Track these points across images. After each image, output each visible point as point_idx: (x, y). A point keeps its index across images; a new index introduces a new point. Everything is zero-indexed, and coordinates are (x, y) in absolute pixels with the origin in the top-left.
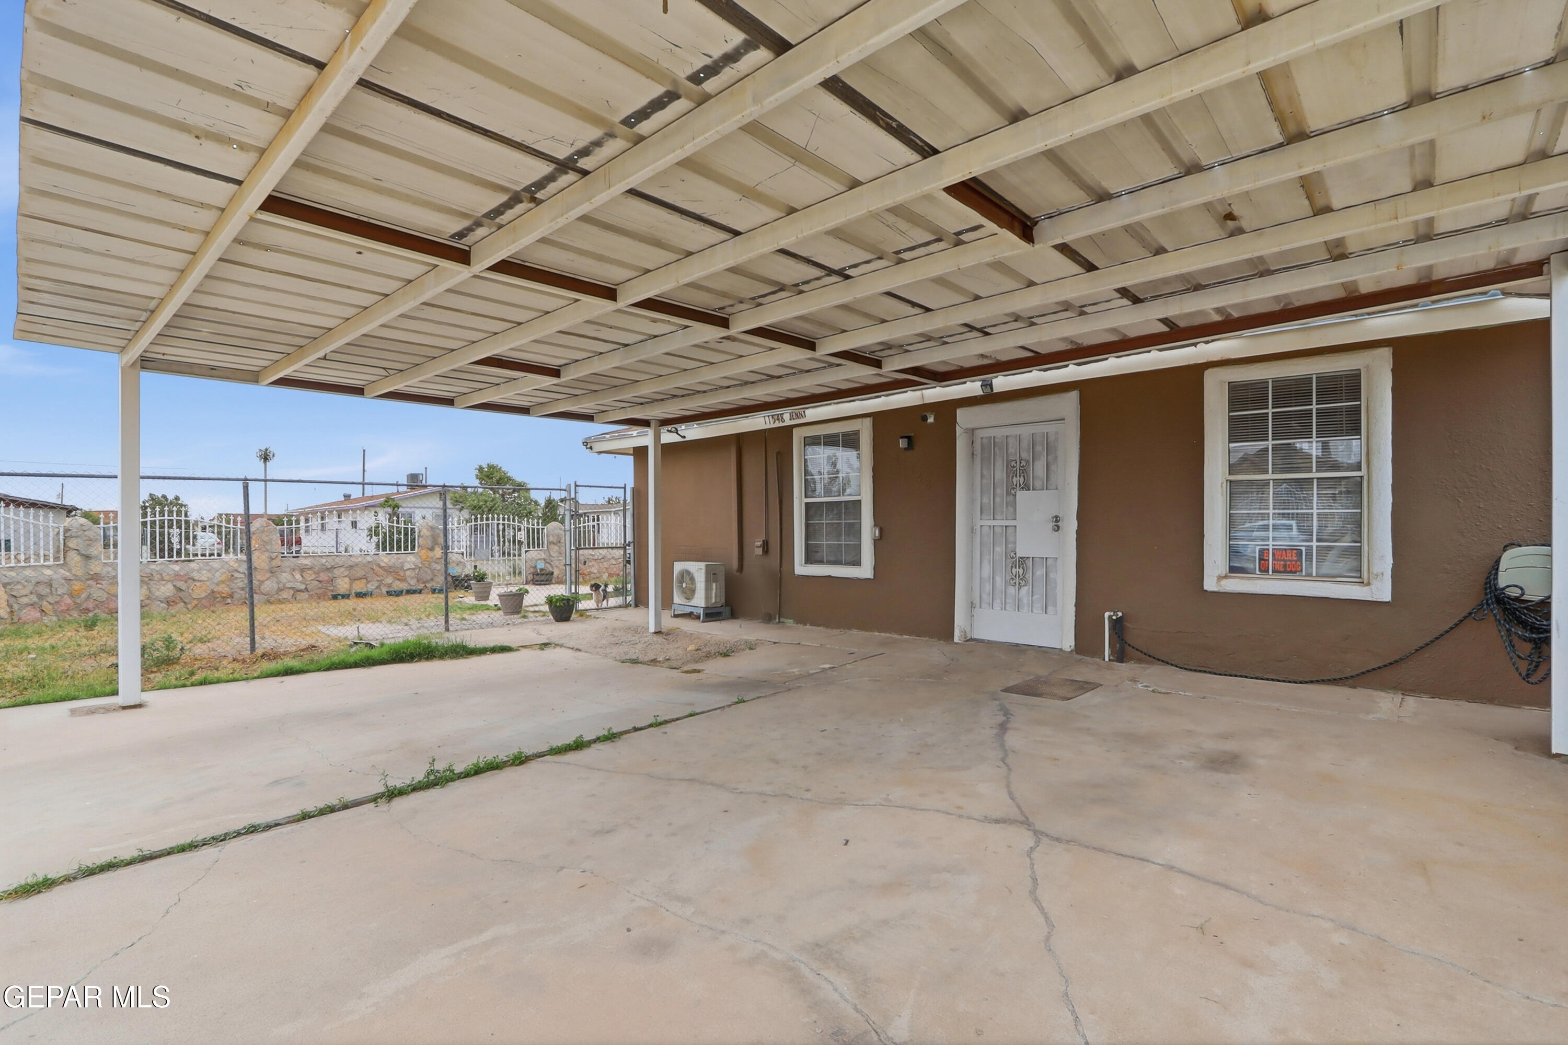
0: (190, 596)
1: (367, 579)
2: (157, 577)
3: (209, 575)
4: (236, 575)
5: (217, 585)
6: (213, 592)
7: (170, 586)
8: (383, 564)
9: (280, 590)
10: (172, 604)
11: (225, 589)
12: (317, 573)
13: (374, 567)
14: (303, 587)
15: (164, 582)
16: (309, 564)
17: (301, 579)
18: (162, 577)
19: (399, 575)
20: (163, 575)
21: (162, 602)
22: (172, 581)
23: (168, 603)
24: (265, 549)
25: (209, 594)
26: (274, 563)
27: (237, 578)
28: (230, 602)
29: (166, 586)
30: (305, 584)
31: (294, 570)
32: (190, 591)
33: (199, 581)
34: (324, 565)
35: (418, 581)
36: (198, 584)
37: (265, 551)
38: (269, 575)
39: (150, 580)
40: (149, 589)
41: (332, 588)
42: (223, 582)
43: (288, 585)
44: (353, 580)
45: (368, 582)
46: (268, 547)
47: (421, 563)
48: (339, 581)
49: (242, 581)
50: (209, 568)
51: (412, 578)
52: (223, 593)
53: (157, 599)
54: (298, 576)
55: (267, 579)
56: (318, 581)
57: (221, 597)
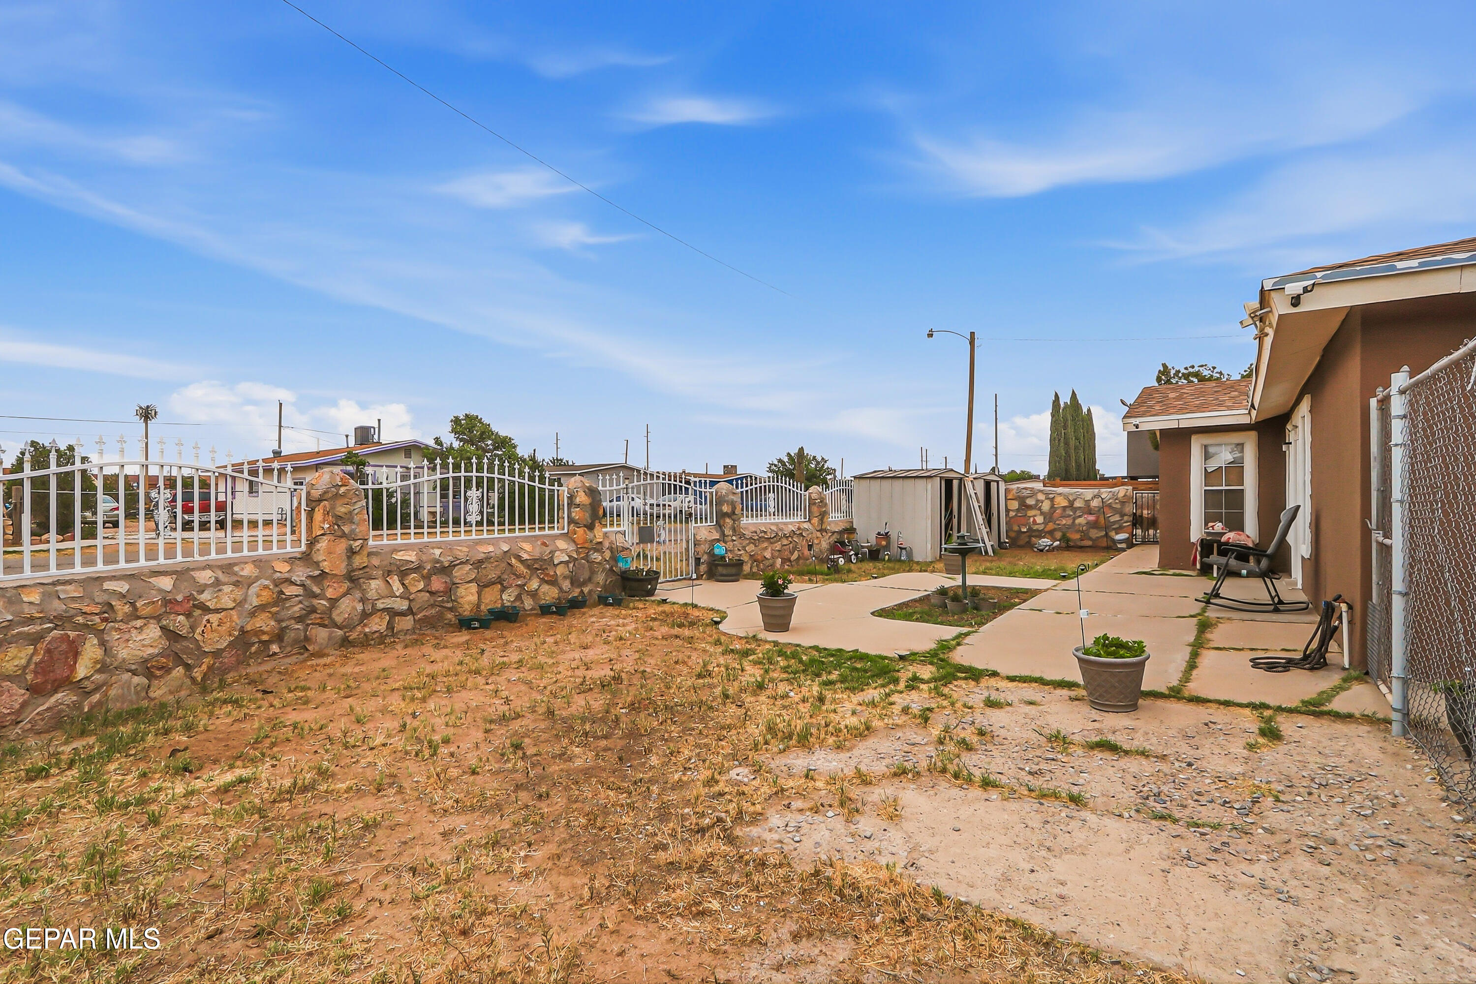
0: (199, 647)
1: (502, 585)
2: (122, 609)
3: (239, 594)
4: (290, 590)
5: (253, 614)
6: (243, 631)
7: (153, 632)
8: (525, 556)
9: (365, 615)
10: (158, 673)
11: (264, 623)
12: (427, 578)
13: (514, 561)
14: (404, 605)
15: (139, 623)
16: (413, 559)
17: (402, 590)
18: (135, 609)
19: (548, 575)
20: (138, 605)
21: (134, 673)
22: (158, 618)
23: (149, 674)
24: (340, 534)
25: (237, 638)
26: (358, 561)
27: (289, 598)
28: (277, 650)
29: (146, 631)
30: (408, 599)
31: (389, 573)
32: (198, 637)
33: (217, 611)
34: (438, 561)
35: (572, 583)
36: (214, 618)
37: (341, 537)
38: (347, 584)
39: (105, 620)
40: (103, 643)
41: (450, 605)
42: (262, 608)
43: (380, 605)
44: (483, 586)
45: (504, 589)
46: (346, 529)
47: (577, 551)
48: (461, 591)
49: (300, 602)
50: (235, 579)
51: (565, 578)
52: (264, 633)
53: (123, 667)
54: (397, 587)
55: (344, 595)
56: (428, 592)
57: (260, 642)
